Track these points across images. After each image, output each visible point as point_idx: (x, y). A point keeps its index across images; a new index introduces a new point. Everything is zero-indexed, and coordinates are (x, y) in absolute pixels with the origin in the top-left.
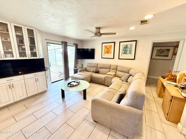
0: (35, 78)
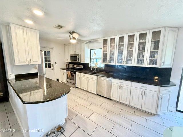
0: (142, 90)
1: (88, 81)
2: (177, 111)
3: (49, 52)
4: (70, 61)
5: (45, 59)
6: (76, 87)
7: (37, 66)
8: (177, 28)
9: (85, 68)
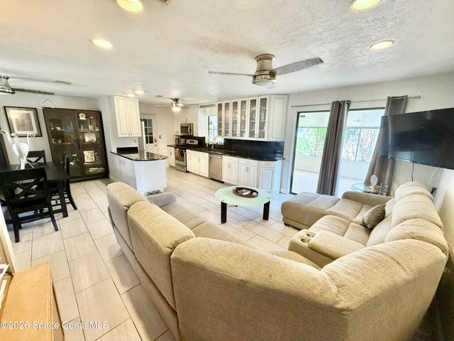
1: (199, 160)
2: (291, 193)
3: (150, 121)
4: (180, 134)
5: (146, 130)
6: (187, 172)
7: (137, 139)
8: (285, 94)
9: (201, 145)
